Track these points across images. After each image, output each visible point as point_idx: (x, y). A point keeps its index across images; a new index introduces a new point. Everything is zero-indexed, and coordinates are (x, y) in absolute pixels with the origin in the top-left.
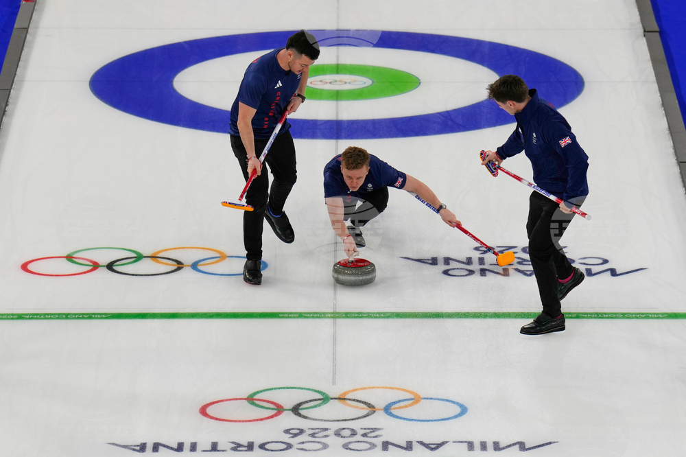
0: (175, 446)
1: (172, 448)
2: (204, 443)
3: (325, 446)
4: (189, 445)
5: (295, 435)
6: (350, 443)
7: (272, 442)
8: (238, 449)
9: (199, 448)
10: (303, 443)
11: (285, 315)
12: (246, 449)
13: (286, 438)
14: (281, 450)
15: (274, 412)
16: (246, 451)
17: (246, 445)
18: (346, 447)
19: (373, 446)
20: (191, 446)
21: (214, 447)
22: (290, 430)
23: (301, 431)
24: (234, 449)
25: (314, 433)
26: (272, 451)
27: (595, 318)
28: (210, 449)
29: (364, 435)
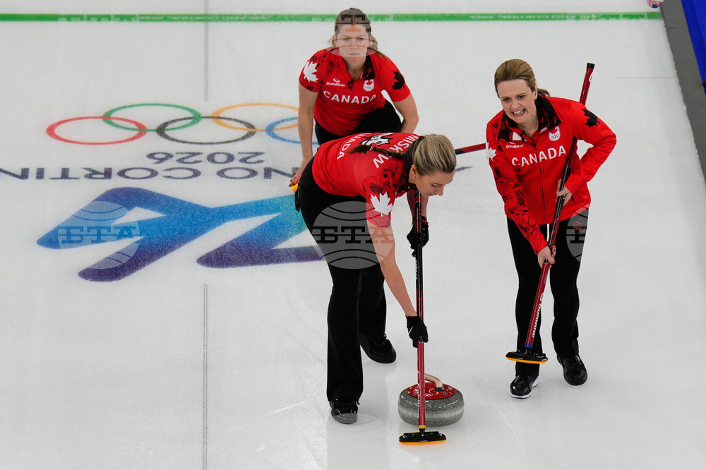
0: (19, 173)
1: (14, 175)
2: (53, 170)
3: (196, 173)
4: (35, 172)
5: (161, 160)
6: (227, 169)
7: (133, 169)
8: (94, 176)
9: (46, 174)
10: (170, 170)
11: (147, 18)
12: (103, 176)
13: (150, 164)
14: (144, 178)
15: (135, 133)
16: (103, 178)
17: (103, 171)
18: (221, 173)
19: (253, 173)
20: (38, 173)
21: (65, 174)
22: (154, 154)
23: (169, 156)
24: (89, 177)
25: (184, 158)
26: (134, 178)
27: (517, 19)
28: (59, 175)
29: (244, 160)
